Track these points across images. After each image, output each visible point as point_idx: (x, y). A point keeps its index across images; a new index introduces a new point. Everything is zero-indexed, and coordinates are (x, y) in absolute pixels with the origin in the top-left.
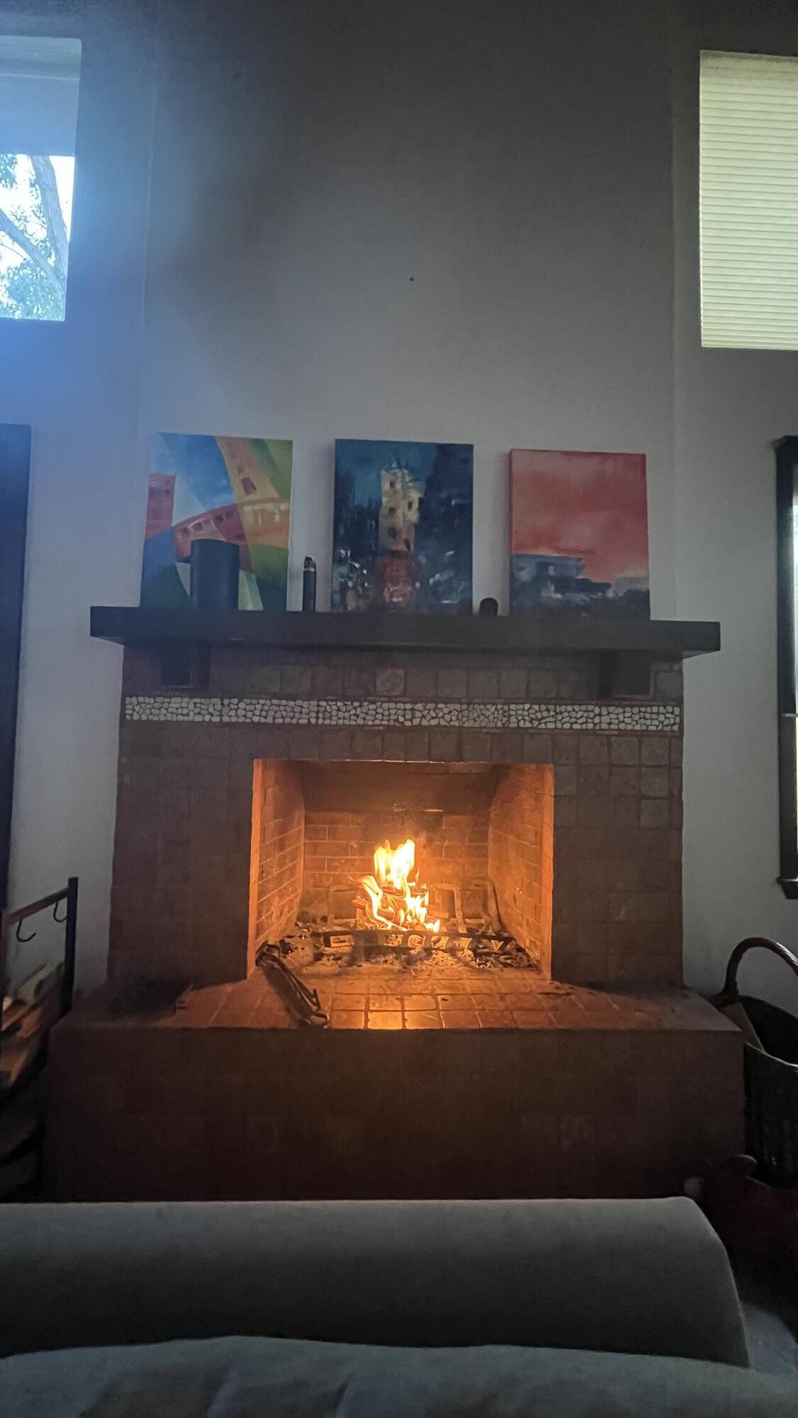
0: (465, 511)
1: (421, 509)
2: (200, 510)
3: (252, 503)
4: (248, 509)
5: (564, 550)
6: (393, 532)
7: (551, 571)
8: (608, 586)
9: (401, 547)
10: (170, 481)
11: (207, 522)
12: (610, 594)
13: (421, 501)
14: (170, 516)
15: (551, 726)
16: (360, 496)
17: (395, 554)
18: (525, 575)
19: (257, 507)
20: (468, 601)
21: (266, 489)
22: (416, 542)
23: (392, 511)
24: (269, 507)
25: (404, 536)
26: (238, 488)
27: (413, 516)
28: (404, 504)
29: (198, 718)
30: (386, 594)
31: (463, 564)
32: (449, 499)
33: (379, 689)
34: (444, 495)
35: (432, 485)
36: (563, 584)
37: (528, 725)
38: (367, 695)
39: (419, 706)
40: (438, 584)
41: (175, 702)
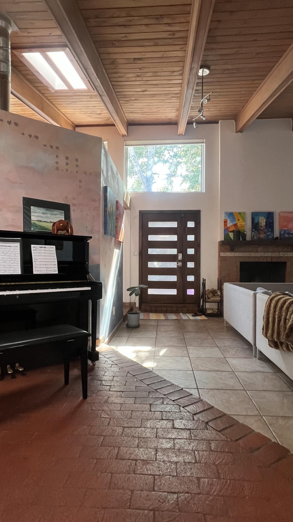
0: (273, 223)
1: (266, 223)
2: (231, 224)
4: (238, 224)
5: (288, 228)
6: (261, 227)
7: (287, 232)
9: (263, 229)
10: (227, 220)
11: (233, 226)
13: (266, 221)
14: (227, 225)
15: (286, 256)
16: (256, 221)
17: (261, 230)
18: (282, 232)
19: (240, 223)
20: (273, 237)
21: (241, 220)
22: (265, 228)
23: (261, 223)
24: (242, 223)
25: (263, 227)
26: (237, 220)
27: (264, 224)
28: (263, 222)
29: (231, 256)
30: (260, 236)
31: (272, 231)
32: (270, 221)
33: (259, 250)
34: (269, 220)
35: (267, 219)
36: (288, 234)
37: (283, 256)
38: (257, 252)
39: (265, 253)
40: (268, 234)
41: (228, 253)
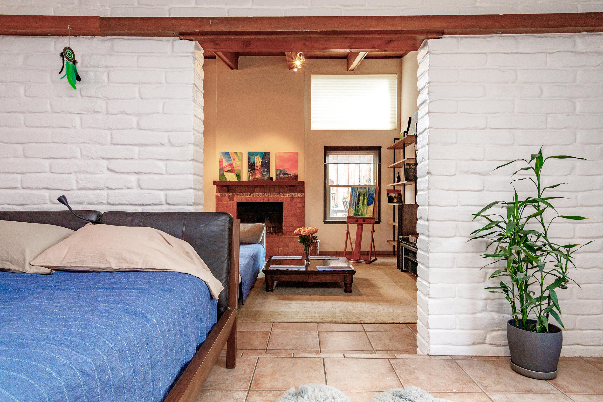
0: (269, 163)
1: (261, 162)
2: (227, 164)
3: (234, 162)
4: (234, 164)
5: (284, 168)
6: (257, 167)
7: (282, 172)
8: (291, 174)
9: (258, 169)
10: (222, 160)
11: (228, 166)
12: (291, 175)
14: (222, 165)
15: (283, 196)
16: (252, 161)
18: (278, 173)
19: (236, 163)
20: (269, 177)
21: (237, 160)
22: (261, 168)
23: (257, 163)
24: (238, 163)
25: (259, 167)
26: (233, 160)
27: (260, 164)
28: (259, 162)
30: (256, 176)
31: (268, 171)
33: (256, 191)
34: (265, 160)
35: (263, 158)
36: (284, 174)
37: (279, 196)
38: (254, 192)
39: (262, 193)
40: (264, 174)
41: (224, 194)
